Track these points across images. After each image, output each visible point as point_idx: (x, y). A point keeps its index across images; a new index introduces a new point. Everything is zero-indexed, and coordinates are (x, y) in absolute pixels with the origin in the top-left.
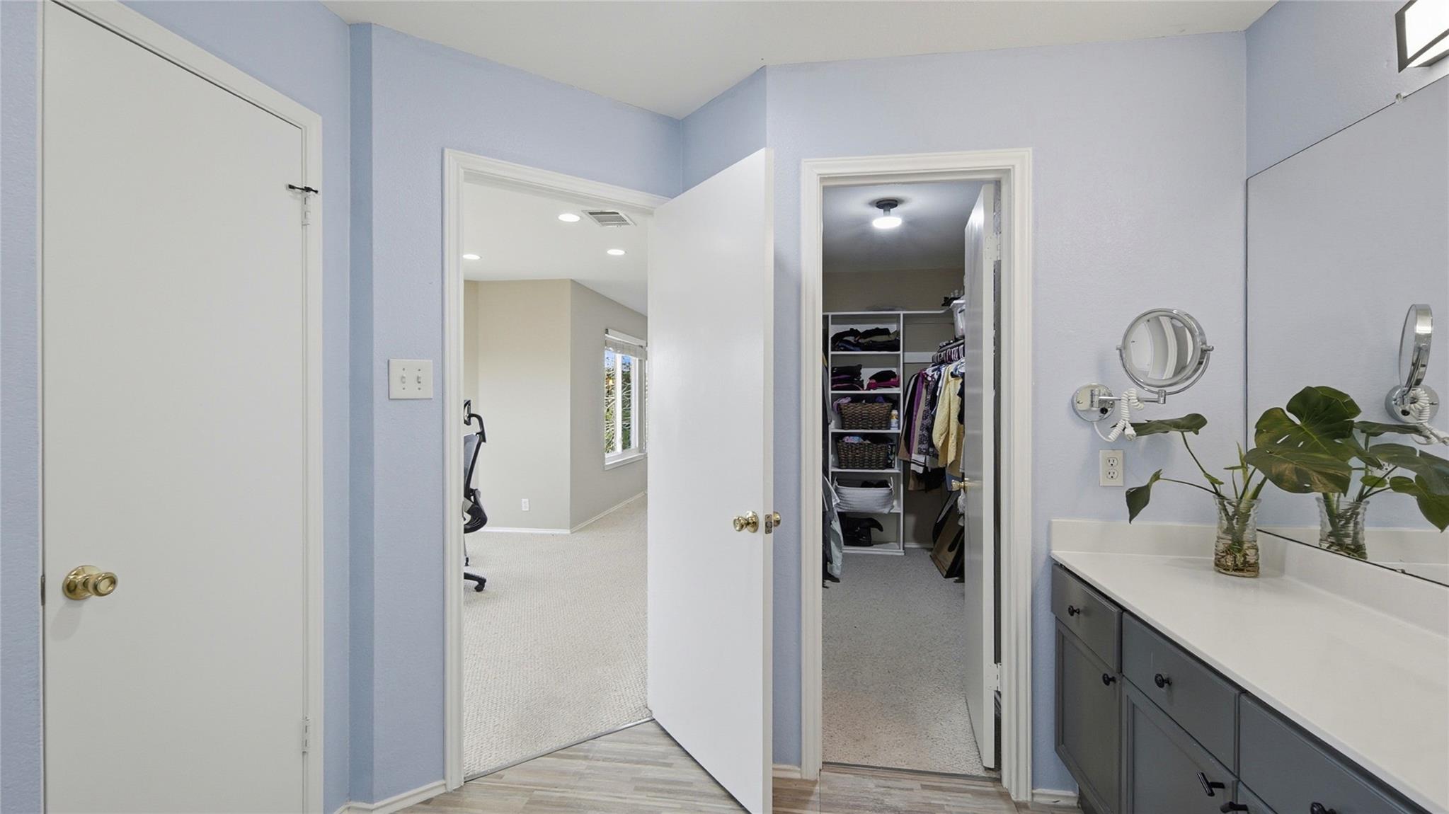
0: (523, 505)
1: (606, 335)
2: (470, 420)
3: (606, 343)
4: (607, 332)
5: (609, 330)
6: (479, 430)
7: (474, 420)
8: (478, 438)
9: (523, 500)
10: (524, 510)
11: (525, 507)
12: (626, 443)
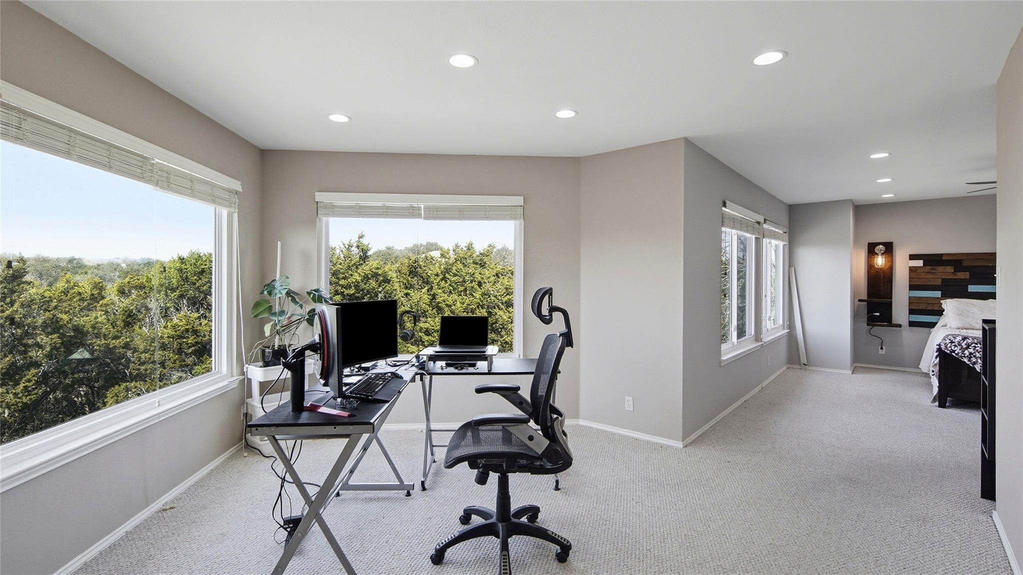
0: (627, 404)
1: (723, 208)
2: (551, 315)
3: (724, 220)
4: (724, 205)
5: (728, 203)
6: (564, 329)
7: (558, 317)
8: (560, 341)
9: (627, 398)
10: (627, 409)
11: (629, 407)
12: (741, 333)
